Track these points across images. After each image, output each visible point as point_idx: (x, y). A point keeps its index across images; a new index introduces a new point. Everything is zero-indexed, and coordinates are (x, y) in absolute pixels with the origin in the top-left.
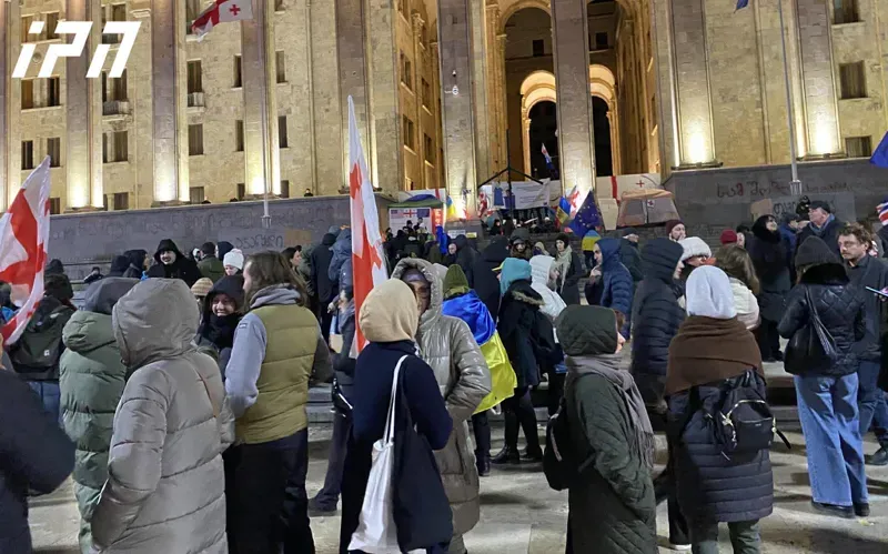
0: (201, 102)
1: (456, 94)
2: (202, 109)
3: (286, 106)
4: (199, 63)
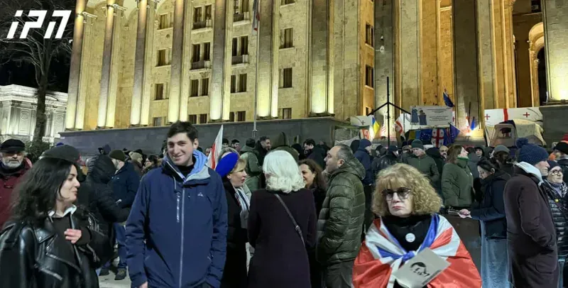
0: (247, 61)
1: (382, 52)
2: (247, 65)
3: (293, 61)
4: (247, 37)
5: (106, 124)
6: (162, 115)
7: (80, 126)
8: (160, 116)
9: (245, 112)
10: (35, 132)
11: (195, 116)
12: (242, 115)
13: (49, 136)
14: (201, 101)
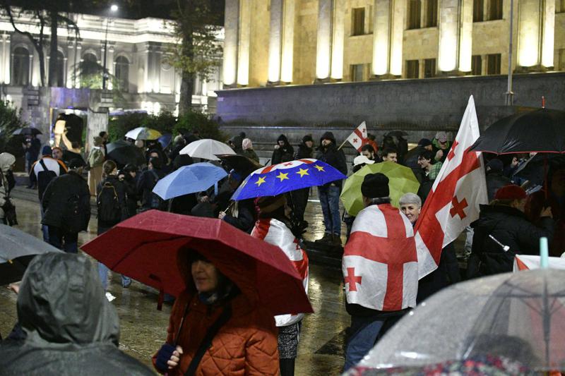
5: (280, 78)
6: (364, 62)
7: (244, 80)
8: (362, 63)
9: (499, 55)
10: (182, 89)
11: (417, 62)
12: (495, 60)
13: (200, 94)
14: (426, 36)
